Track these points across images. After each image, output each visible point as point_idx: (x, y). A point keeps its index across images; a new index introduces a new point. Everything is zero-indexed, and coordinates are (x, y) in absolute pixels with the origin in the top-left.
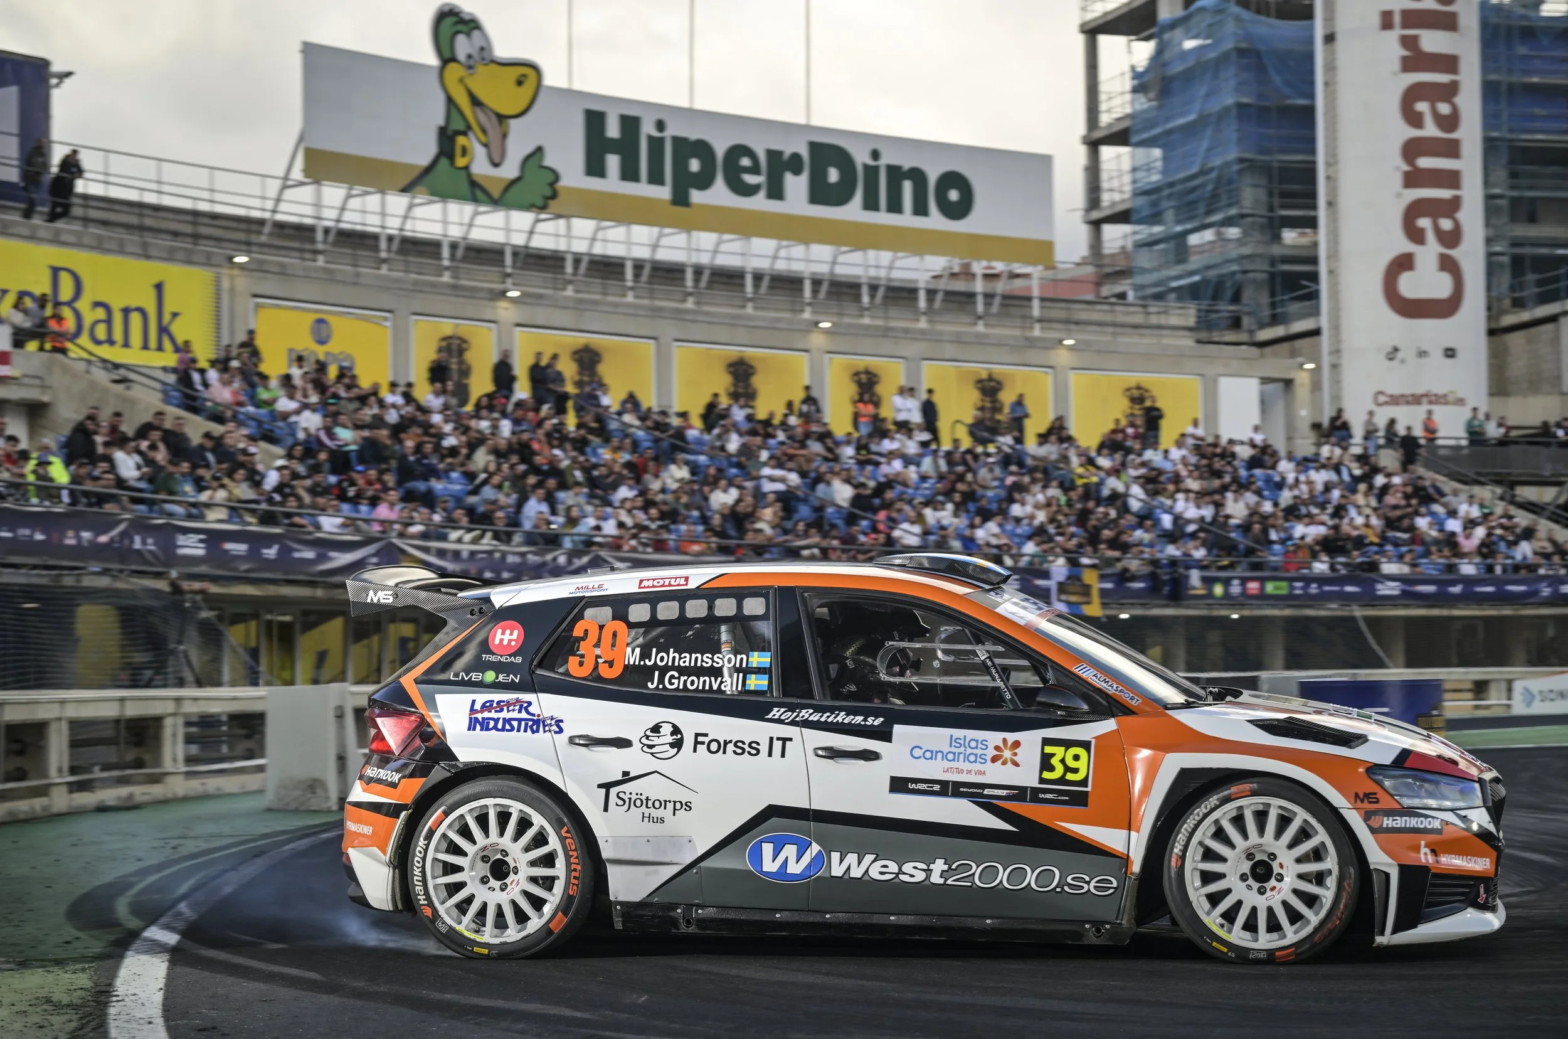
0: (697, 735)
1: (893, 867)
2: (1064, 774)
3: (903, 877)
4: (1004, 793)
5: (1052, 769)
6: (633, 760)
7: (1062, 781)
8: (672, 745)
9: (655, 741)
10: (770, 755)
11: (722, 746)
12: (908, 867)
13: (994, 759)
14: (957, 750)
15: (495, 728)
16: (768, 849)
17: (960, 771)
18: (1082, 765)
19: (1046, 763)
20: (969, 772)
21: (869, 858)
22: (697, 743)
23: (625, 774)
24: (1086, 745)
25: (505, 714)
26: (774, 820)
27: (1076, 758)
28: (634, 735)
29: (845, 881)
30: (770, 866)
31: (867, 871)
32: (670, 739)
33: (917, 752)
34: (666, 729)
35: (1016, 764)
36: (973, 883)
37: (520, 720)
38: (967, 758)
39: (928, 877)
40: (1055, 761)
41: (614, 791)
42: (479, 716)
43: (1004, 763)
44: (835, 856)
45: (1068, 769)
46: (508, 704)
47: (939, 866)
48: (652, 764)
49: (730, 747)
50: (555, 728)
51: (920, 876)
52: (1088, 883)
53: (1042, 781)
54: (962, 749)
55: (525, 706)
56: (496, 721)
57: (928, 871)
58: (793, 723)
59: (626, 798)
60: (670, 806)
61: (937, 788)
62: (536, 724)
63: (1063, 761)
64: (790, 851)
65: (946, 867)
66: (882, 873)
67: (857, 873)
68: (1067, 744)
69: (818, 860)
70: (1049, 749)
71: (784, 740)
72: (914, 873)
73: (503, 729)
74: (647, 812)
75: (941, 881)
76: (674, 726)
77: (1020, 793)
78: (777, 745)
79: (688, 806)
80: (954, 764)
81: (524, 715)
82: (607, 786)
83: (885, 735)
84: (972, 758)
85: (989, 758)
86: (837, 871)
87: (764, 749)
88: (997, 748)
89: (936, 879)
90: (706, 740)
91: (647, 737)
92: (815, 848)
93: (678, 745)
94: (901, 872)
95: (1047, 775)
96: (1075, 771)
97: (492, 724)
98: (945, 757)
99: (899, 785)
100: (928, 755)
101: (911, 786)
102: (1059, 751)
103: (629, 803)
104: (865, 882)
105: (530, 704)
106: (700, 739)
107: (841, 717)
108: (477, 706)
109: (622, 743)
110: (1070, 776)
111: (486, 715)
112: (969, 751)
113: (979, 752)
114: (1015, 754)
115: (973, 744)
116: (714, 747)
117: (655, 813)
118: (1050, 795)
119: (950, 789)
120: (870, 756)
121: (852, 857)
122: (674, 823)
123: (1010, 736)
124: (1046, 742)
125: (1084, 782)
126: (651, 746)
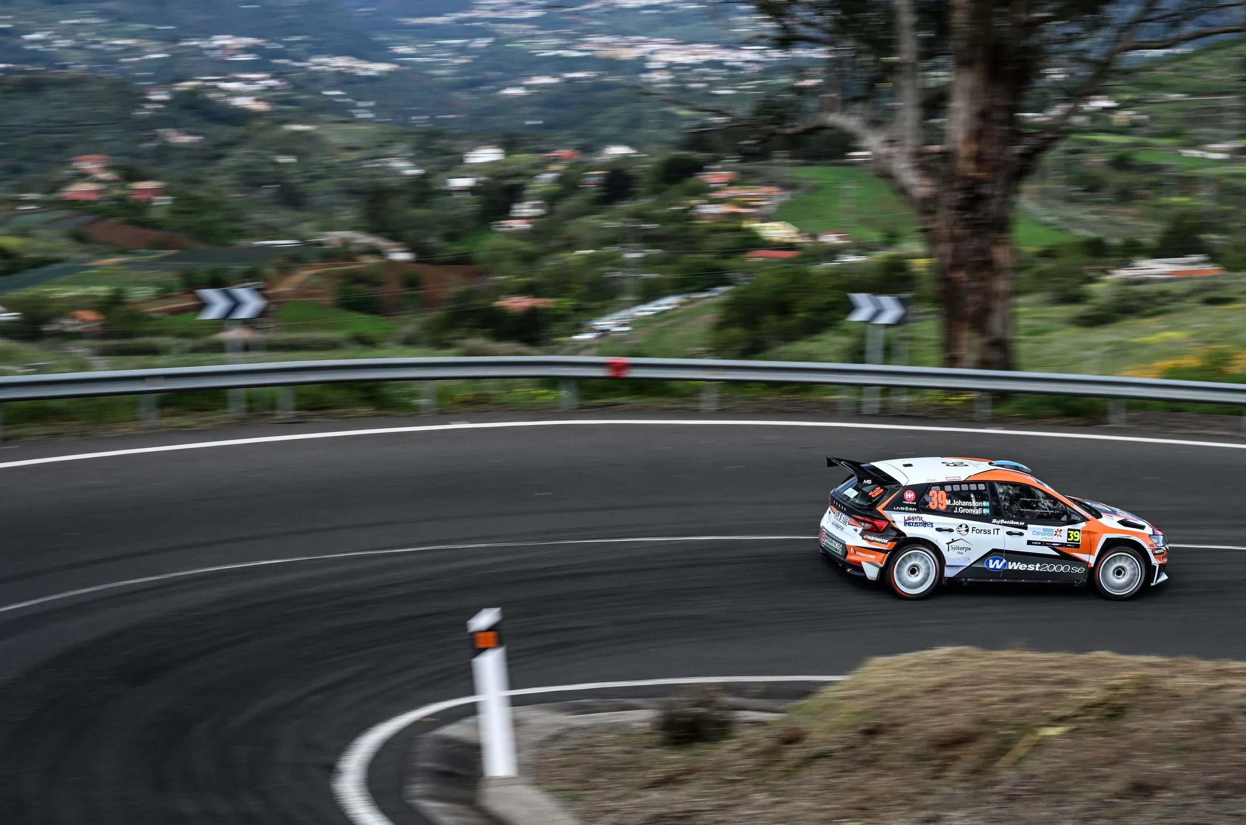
0: (973, 528)
1: (1025, 566)
2: (1073, 539)
4: (1057, 545)
6: (955, 535)
7: (1073, 541)
9: (961, 529)
10: (993, 534)
11: (980, 532)
12: (1029, 566)
13: (1055, 535)
16: (991, 561)
17: (1046, 538)
18: (1078, 536)
19: (1069, 536)
20: (1048, 539)
21: (1019, 563)
22: (973, 530)
23: (953, 540)
24: (1079, 531)
25: (915, 521)
26: (993, 553)
27: (1077, 534)
28: (954, 528)
29: (1012, 571)
30: (991, 566)
31: (1018, 568)
32: (965, 529)
33: (1034, 533)
34: (964, 526)
35: (1061, 536)
36: (1047, 571)
37: (919, 523)
39: (1035, 569)
40: (1071, 535)
41: (950, 545)
42: (908, 522)
43: (1058, 536)
44: (1010, 563)
46: (916, 518)
47: (1038, 565)
48: (960, 537)
49: (982, 531)
50: (930, 526)
51: (1033, 569)
52: (1077, 570)
53: (1068, 541)
55: (920, 519)
56: (914, 523)
57: (1035, 567)
58: (1000, 524)
59: (953, 547)
60: (965, 549)
61: (1039, 544)
62: (925, 524)
63: (1073, 535)
64: (997, 562)
65: (1040, 566)
66: (1022, 568)
67: (1015, 568)
68: (1074, 530)
69: (1005, 565)
70: (1069, 532)
71: (998, 529)
72: (1031, 568)
73: (915, 526)
74: (958, 551)
75: (1039, 570)
76: (966, 525)
77: (1062, 545)
78: (996, 531)
79: (970, 549)
82: (948, 544)
83: (1025, 528)
86: (1010, 567)
87: (992, 532)
88: (1056, 532)
89: (1037, 569)
90: (975, 530)
91: (959, 529)
92: (1004, 561)
93: (967, 531)
94: (1027, 568)
95: (1069, 539)
96: (1076, 538)
97: (912, 524)
99: (1030, 543)
101: (1032, 543)
102: (1072, 532)
103: (954, 549)
104: (1017, 571)
105: (923, 518)
107: (1013, 522)
108: (906, 519)
109: (951, 530)
110: (1075, 540)
111: (910, 521)
114: (1061, 533)
116: (977, 532)
117: (961, 551)
118: (1069, 545)
119: (1043, 544)
120: (1021, 534)
121: (1014, 563)
122: (966, 554)
123: (1060, 528)
124: (1069, 530)
125: (1079, 541)
126: (960, 531)
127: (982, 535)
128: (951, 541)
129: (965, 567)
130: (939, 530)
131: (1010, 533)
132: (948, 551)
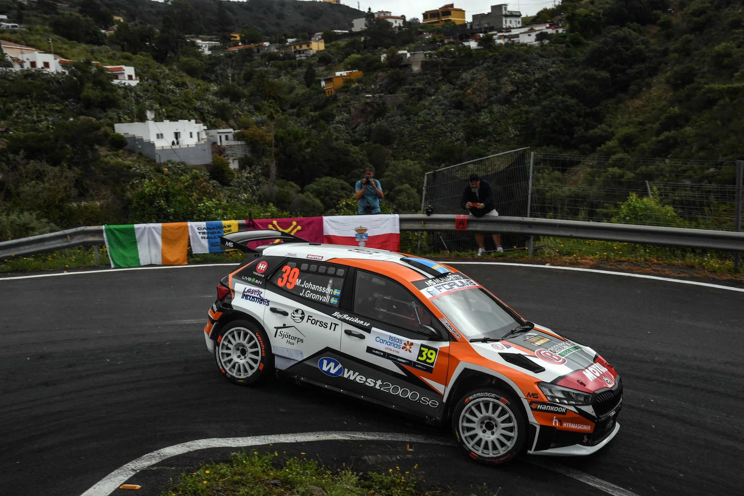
0: (309, 316)
1: (364, 379)
2: (426, 359)
3: (367, 384)
4: (404, 361)
5: (422, 356)
6: (288, 320)
7: (425, 361)
8: (301, 318)
9: (296, 315)
10: (330, 329)
11: (316, 322)
12: (369, 380)
13: (403, 348)
14: (391, 342)
15: (249, 299)
16: (325, 362)
17: (391, 350)
18: (433, 357)
19: (420, 354)
20: (394, 351)
21: (357, 374)
22: (308, 319)
23: (284, 325)
24: (436, 350)
25: (253, 295)
26: (328, 353)
27: (432, 354)
28: (290, 312)
29: (348, 380)
30: (325, 368)
31: (355, 378)
32: (300, 316)
33: (378, 339)
34: (300, 312)
35: (410, 352)
36: (389, 391)
37: (257, 298)
38: (394, 345)
39: (375, 385)
40: (424, 354)
41: (279, 330)
42: (246, 294)
43: (406, 350)
44: (346, 370)
45: (428, 358)
46: (255, 291)
47: (379, 382)
48: (293, 324)
49: (318, 323)
50: (267, 303)
51: (372, 385)
52: (429, 402)
53: (418, 360)
54: (393, 342)
55: (260, 293)
56: (250, 297)
57: (375, 383)
58: (340, 319)
59: (283, 334)
60: (297, 339)
61: (382, 354)
62: (262, 300)
63: (426, 354)
64: (332, 364)
65: (381, 383)
66: (360, 380)
67: (352, 378)
68: (429, 348)
69: (340, 371)
70: (422, 349)
71: (336, 325)
72: (370, 383)
73: (251, 300)
74: (289, 340)
75: (379, 388)
76: (302, 311)
77: (410, 363)
78: (333, 326)
79: (302, 341)
80: (389, 347)
81: (258, 296)
82: (277, 328)
83: (368, 330)
84: (396, 346)
85: (401, 347)
86: (346, 376)
87: (329, 326)
88: (405, 344)
89: (377, 387)
90: (311, 319)
91: (294, 313)
92: (340, 366)
93: (302, 318)
94: (366, 381)
95: (420, 358)
96: (430, 359)
97: (249, 297)
98: (387, 343)
99: (370, 350)
100: (381, 341)
101: (374, 351)
102: (426, 350)
103: (283, 336)
104: (354, 382)
105: (262, 293)
106: (310, 318)
107: (356, 320)
108: (246, 290)
109: (285, 314)
110: (428, 361)
111: (248, 294)
112: (395, 343)
113: (399, 344)
114: (411, 348)
115: (397, 341)
116: (313, 322)
117: (291, 341)
118: (419, 366)
119: (386, 355)
120: (362, 337)
121: (351, 372)
122: (297, 346)
123: (411, 341)
124: (422, 346)
125: (432, 364)
126: (294, 317)
127: (317, 327)
128: (282, 326)
129: (296, 362)
130: (273, 310)
131: (348, 333)
132: (275, 336)
